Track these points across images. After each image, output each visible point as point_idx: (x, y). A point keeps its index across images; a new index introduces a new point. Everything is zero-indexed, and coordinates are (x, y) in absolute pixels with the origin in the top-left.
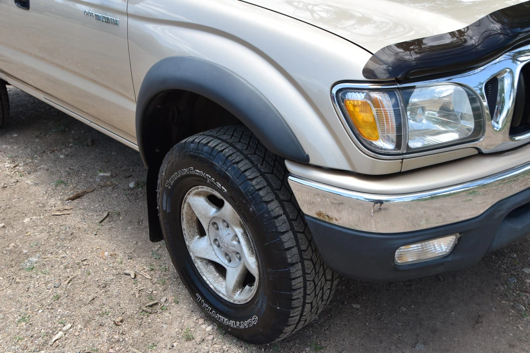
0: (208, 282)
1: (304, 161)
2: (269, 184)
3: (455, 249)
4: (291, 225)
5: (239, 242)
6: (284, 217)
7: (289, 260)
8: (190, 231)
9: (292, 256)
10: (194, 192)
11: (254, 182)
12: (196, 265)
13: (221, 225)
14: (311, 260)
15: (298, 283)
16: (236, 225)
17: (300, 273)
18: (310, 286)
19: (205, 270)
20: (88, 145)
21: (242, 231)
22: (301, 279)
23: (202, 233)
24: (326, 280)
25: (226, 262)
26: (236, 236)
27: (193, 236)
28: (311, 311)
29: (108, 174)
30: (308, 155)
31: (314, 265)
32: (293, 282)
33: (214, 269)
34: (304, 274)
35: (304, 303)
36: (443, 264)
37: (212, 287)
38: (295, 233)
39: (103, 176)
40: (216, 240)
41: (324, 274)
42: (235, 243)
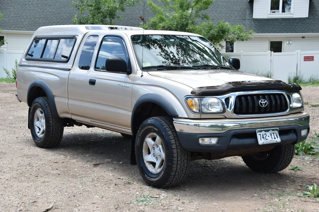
0: (149, 170)
1: (177, 117)
2: (169, 127)
3: (218, 142)
4: (174, 138)
5: (160, 151)
6: (172, 135)
7: (173, 147)
8: (145, 153)
9: (174, 147)
10: (148, 136)
11: (165, 126)
12: (146, 165)
13: (155, 147)
14: (180, 149)
15: (175, 155)
16: (160, 145)
17: (176, 152)
18: (179, 158)
19: (149, 166)
21: (161, 146)
22: (176, 154)
23: (149, 153)
24: (185, 159)
25: (156, 160)
26: (160, 149)
27: (146, 155)
28: (180, 168)
30: (178, 115)
31: (181, 151)
32: (174, 155)
33: (152, 166)
34: (177, 153)
35: (177, 164)
36: (214, 146)
37: (151, 171)
38: (175, 140)
39: (108, 161)
40: (154, 154)
41: (184, 156)
42: (159, 152)
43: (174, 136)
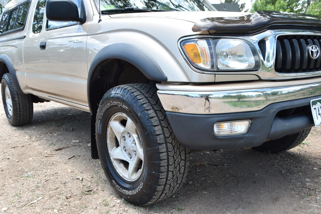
0: (119, 173)
1: (164, 81)
2: (149, 102)
3: (249, 129)
4: (160, 122)
5: (135, 144)
6: (156, 118)
7: (159, 141)
8: (111, 145)
9: (160, 139)
10: (113, 119)
11: (141, 101)
12: (114, 164)
13: (127, 136)
14: (171, 143)
15: (163, 156)
16: (134, 133)
17: (165, 150)
18: (171, 160)
19: (118, 166)
20: (70, 131)
21: (137, 136)
22: (165, 154)
23: (117, 145)
24: (181, 159)
25: (129, 158)
26: (134, 140)
27: (113, 147)
28: (173, 178)
29: (78, 141)
30: (166, 77)
31: (174, 147)
32: (161, 155)
33: (123, 166)
34: (167, 151)
35: (168, 171)
36: (243, 138)
37: (121, 175)
38: (162, 127)
39: (75, 142)
40: (124, 147)
41: (180, 154)
42: (133, 145)
43: (158, 118)
